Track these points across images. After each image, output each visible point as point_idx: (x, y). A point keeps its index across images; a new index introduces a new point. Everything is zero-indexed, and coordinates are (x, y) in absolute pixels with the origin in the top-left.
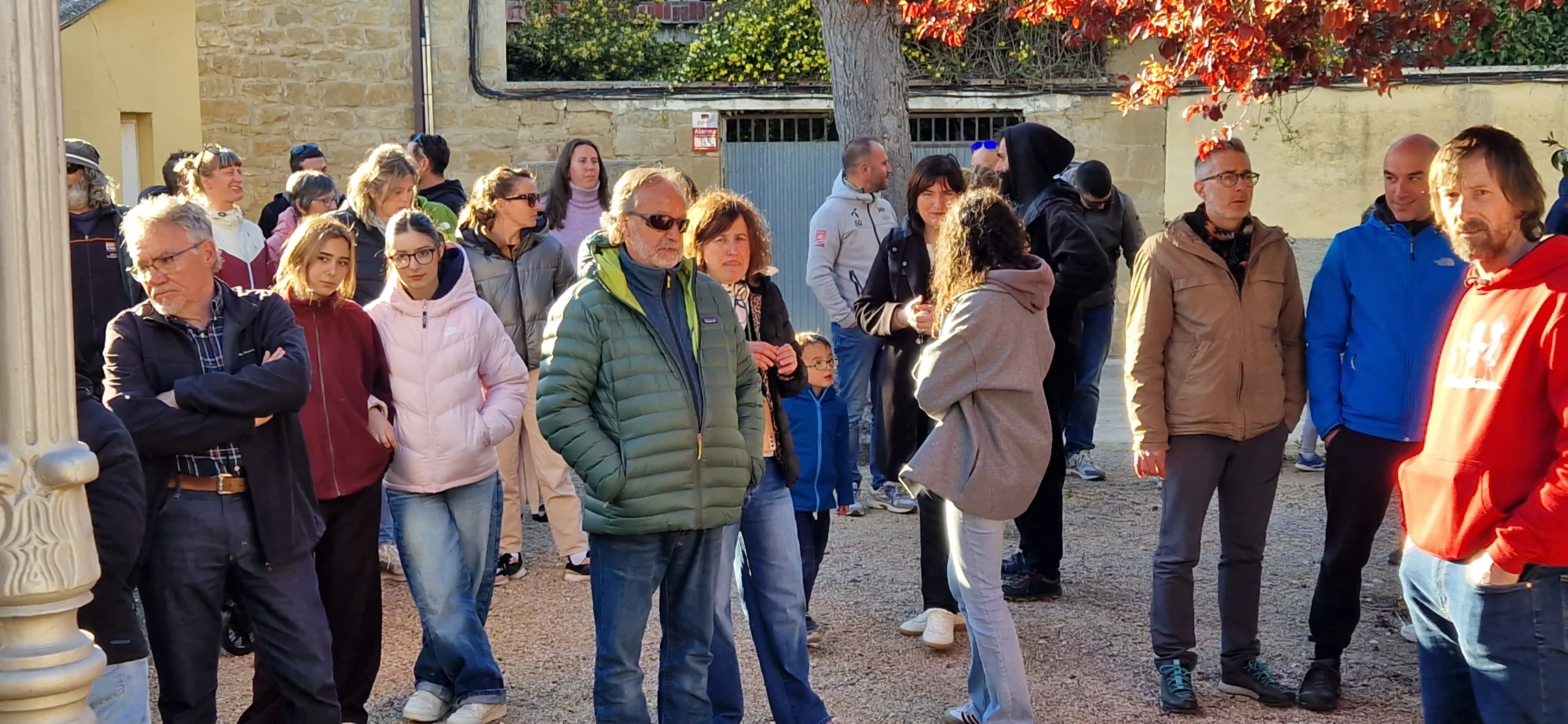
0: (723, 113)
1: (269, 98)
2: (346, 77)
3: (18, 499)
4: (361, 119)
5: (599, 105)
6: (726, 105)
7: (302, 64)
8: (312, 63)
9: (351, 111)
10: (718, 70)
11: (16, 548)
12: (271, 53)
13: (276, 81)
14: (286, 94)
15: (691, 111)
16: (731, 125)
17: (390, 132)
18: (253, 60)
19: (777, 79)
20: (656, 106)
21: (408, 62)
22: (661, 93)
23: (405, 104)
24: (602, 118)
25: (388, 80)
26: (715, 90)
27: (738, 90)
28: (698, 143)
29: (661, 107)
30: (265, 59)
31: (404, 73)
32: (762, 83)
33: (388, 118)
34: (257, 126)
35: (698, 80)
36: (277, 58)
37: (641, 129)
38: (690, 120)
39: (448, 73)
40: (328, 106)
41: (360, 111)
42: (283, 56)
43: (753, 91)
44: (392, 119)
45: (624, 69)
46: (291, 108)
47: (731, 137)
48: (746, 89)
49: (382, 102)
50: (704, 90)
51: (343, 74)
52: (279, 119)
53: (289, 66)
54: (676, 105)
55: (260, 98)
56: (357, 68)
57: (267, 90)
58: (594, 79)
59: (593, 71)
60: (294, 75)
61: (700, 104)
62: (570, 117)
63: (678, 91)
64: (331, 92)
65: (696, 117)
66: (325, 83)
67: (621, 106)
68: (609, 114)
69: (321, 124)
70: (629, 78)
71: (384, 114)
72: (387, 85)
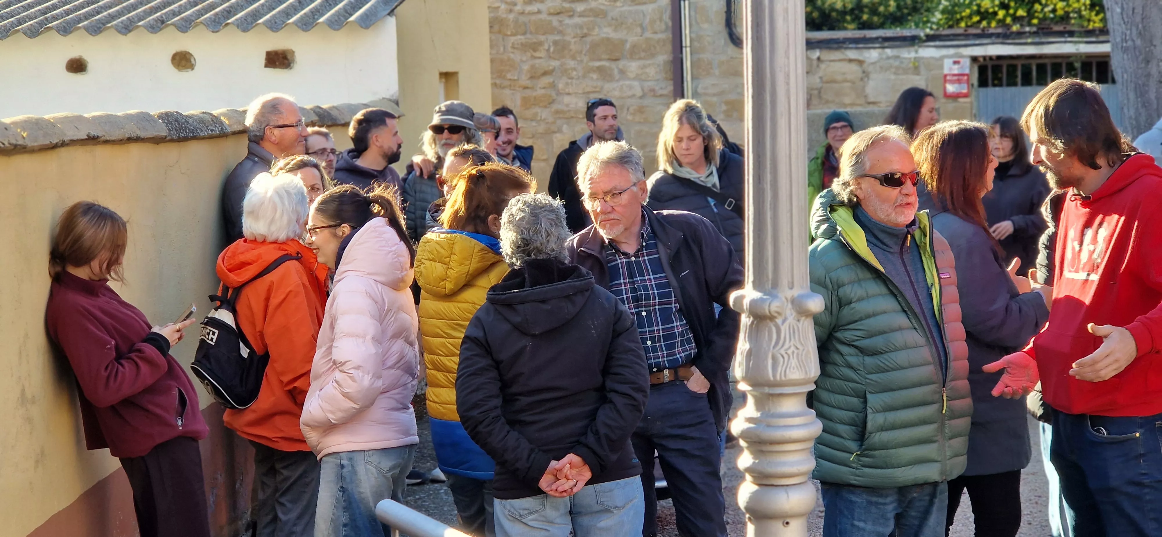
0: (974, 59)
1: (537, 54)
2: (608, 32)
3: (784, 321)
4: (622, 72)
5: (852, 54)
6: (979, 51)
7: (567, 21)
8: (577, 20)
9: (613, 65)
10: (970, 17)
11: (783, 351)
12: (539, 12)
13: (542, 38)
14: (552, 49)
15: (942, 58)
16: (982, 71)
17: (650, 84)
18: (522, 19)
19: (1030, 24)
20: (908, 54)
21: (667, 16)
22: (913, 41)
23: (664, 57)
24: (854, 67)
25: (648, 34)
26: (966, 36)
27: (990, 36)
28: (951, 88)
29: (913, 55)
30: (533, 18)
31: (663, 27)
32: (1015, 28)
33: (647, 70)
34: (524, 81)
35: (951, 27)
36: (543, 16)
37: (893, 77)
38: (941, 67)
39: (705, 26)
40: (592, 60)
41: (621, 64)
42: (550, 14)
43: (1006, 37)
44: (652, 71)
45: (875, 19)
46: (555, 64)
47: (983, 83)
48: (998, 35)
49: (643, 54)
50: (955, 37)
51: (605, 30)
52: (545, 73)
53: (555, 23)
54: (928, 52)
55: (529, 54)
56: (618, 23)
57: (535, 47)
58: (845, 29)
59: (845, 21)
60: (560, 32)
61: (952, 51)
62: (823, 66)
63: (930, 38)
64: (594, 46)
65: (948, 63)
66: (589, 39)
67: (873, 55)
68: (860, 62)
69: (584, 76)
70: (881, 26)
71: (644, 67)
72: (648, 40)
